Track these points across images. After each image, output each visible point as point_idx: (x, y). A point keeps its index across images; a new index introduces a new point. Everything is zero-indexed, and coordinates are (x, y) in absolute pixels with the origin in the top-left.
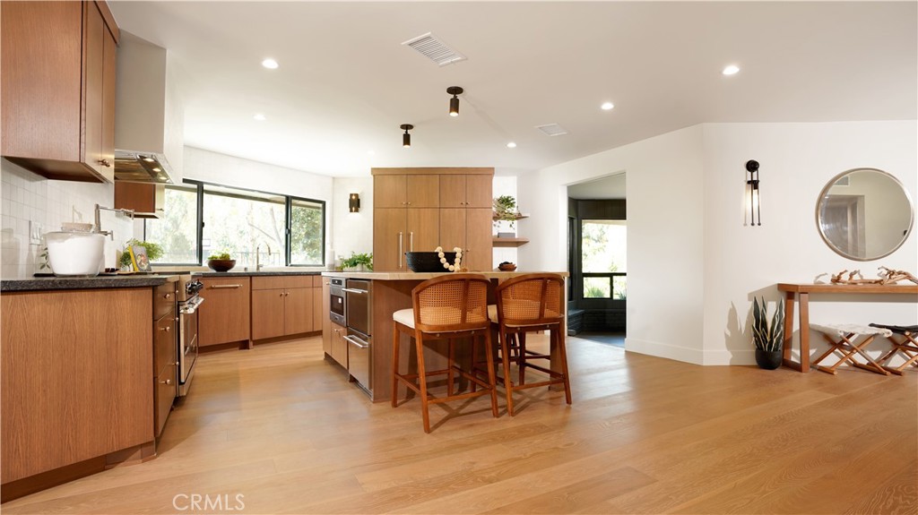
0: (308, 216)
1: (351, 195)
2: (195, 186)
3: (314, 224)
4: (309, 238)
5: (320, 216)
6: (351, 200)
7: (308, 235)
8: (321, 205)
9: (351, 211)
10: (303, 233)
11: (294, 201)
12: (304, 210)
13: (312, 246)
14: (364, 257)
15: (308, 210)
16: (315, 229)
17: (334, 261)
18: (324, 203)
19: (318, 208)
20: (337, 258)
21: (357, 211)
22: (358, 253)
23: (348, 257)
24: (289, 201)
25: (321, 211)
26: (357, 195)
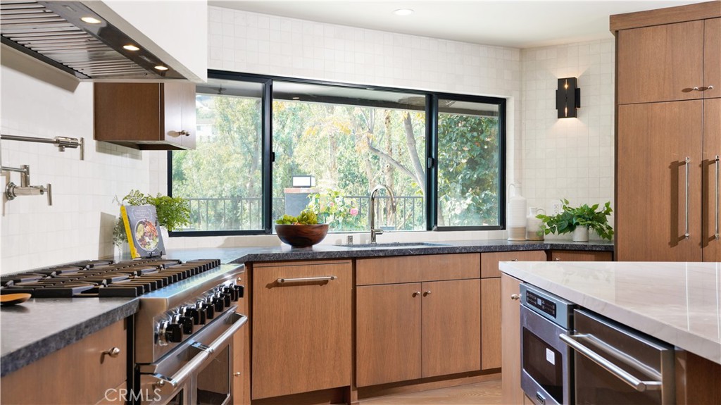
0: (473, 130)
1: (561, 82)
2: (258, 86)
3: (484, 143)
4: (474, 169)
5: (496, 129)
6: (560, 93)
7: (473, 164)
8: (495, 108)
9: (561, 115)
10: (464, 161)
11: (442, 103)
12: (466, 120)
13: (480, 183)
14: (591, 211)
15: (473, 119)
16: (484, 154)
17: (527, 220)
18: (502, 102)
19: (491, 113)
20: (532, 216)
21: (573, 114)
22: (576, 204)
23: (555, 210)
24: (432, 102)
25: (496, 118)
26: (573, 81)
